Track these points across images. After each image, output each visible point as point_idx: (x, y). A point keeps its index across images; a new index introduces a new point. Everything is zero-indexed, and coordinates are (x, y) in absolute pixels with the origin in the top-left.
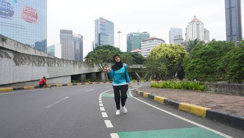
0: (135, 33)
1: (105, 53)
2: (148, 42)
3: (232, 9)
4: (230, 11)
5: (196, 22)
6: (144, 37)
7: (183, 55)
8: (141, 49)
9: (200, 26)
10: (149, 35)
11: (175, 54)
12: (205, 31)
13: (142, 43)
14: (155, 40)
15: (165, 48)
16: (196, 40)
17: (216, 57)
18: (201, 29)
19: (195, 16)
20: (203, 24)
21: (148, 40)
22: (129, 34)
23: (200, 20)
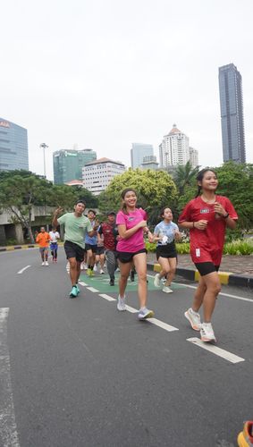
0: (68, 151)
1: (26, 182)
2: (95, 167)
3: (231, 117)
4: (229, 120)
5: (175, 135)
6: (87, 159)
7: (169, 189)
8: (82, 180)
9: (184, 141)
10: (95, 154)
11: (156, 189)
12: (192, 152)
13: (84, 168)
14: (107, 164)
15: (137, 177)
16: (188, 163)
17: (240, 192)
18: (184, 148)
19: (175, 125)
20: (187, 139)
21: (95, 164)
22: (57, 153)
23: (182, 132)
